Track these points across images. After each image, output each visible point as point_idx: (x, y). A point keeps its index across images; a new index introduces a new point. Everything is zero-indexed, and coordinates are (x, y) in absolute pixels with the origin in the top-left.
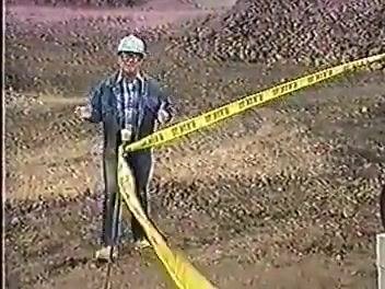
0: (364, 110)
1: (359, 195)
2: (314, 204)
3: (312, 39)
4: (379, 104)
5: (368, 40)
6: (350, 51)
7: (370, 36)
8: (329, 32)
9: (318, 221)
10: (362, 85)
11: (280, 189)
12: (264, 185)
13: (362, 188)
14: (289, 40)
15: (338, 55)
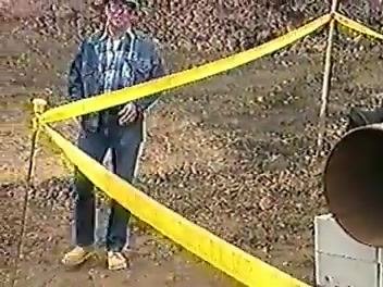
0: (260, 99)
1: (273, 187)
2: (223, 199)
3: (192, 20)
4: (275, 93)
5: (256, 23)
6: (236, 35)
7: (257, 17)
8: (211, 12)
9: (232, 215)
10: (254, 73)
11: (181, 185)
12: (162, 180)
13: (274, 180)
14: (166, 21)
15: (222, 38)
